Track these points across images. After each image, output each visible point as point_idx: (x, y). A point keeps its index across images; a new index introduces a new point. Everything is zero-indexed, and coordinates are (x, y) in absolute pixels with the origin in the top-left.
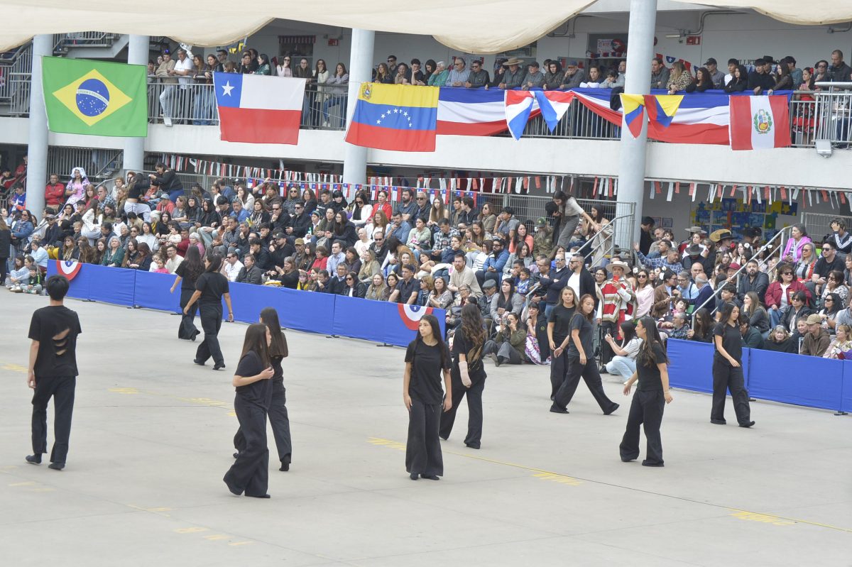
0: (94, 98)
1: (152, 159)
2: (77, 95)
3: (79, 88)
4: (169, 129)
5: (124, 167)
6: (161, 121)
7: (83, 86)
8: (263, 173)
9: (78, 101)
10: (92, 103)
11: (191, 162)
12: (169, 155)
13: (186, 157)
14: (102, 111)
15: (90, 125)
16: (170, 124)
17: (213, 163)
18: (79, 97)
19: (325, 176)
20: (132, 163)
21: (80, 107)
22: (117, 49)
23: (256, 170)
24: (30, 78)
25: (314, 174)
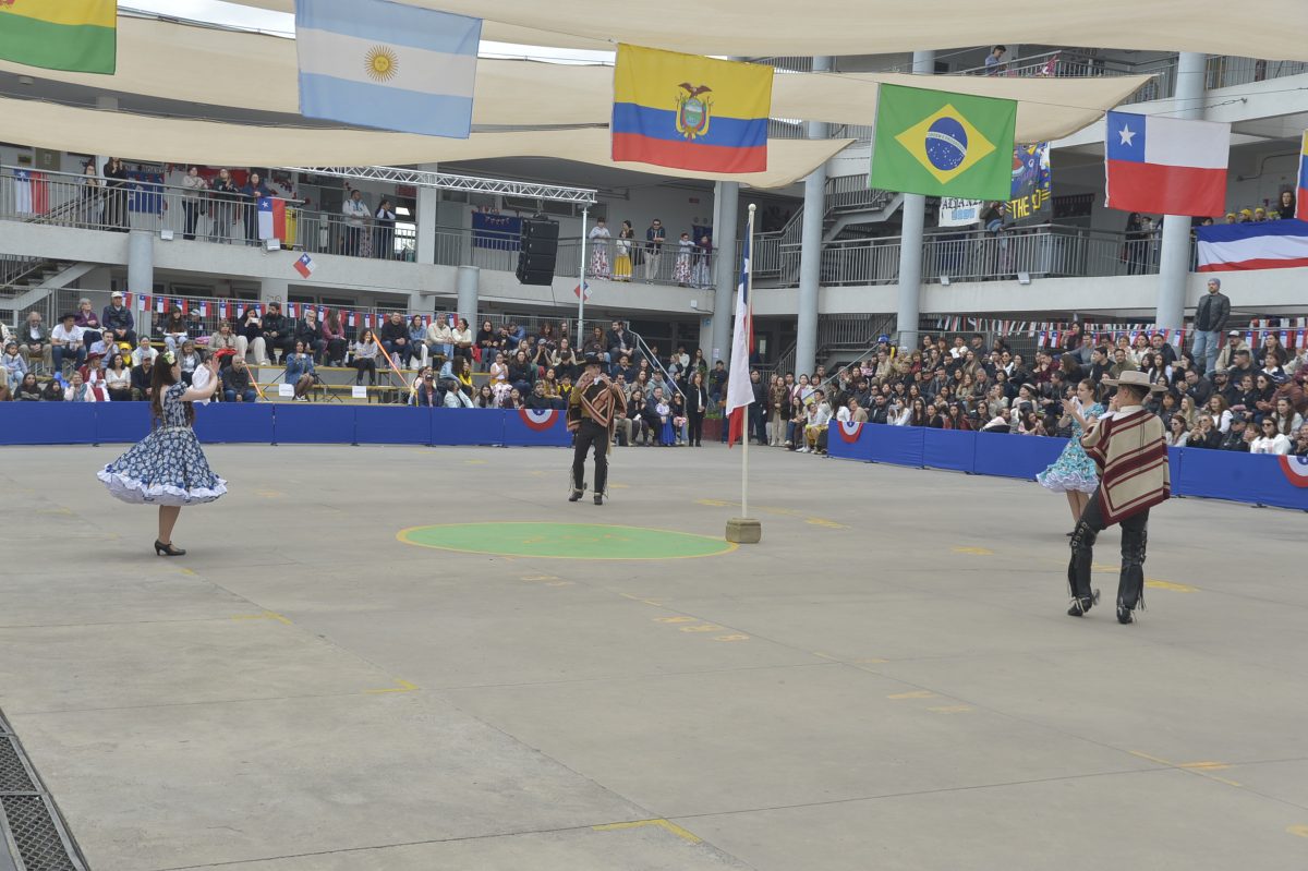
0: (948, 144)
1: (926, 322)
2: (927, 139)
3: (931, 130)
4: (946, 289)
5: (898, 329)
6: (937, 281)
7: (935, 127)
8: (1051, 328)
9: (928, 149)
10: (946, 151)
11: (970, 321)
12: (945, 315)
13: (964, 317)
14: (958, 163)
15: (943, 183)
16: (947, 283)
17: (994, 321)
18: (930, 143)
19: (1129, 326)
20: (906, 323)
21: (930, 156)
22: (889, 211)
23: (1044, 325)
24: (800, 248)
25: (1115, 326)
